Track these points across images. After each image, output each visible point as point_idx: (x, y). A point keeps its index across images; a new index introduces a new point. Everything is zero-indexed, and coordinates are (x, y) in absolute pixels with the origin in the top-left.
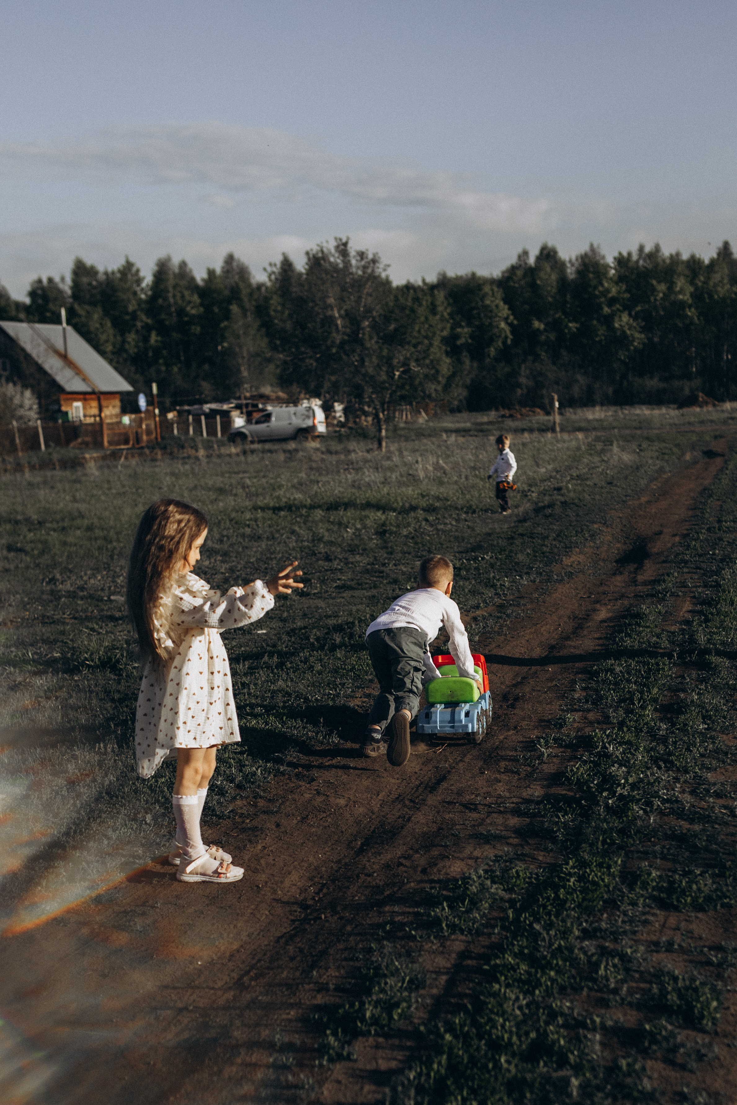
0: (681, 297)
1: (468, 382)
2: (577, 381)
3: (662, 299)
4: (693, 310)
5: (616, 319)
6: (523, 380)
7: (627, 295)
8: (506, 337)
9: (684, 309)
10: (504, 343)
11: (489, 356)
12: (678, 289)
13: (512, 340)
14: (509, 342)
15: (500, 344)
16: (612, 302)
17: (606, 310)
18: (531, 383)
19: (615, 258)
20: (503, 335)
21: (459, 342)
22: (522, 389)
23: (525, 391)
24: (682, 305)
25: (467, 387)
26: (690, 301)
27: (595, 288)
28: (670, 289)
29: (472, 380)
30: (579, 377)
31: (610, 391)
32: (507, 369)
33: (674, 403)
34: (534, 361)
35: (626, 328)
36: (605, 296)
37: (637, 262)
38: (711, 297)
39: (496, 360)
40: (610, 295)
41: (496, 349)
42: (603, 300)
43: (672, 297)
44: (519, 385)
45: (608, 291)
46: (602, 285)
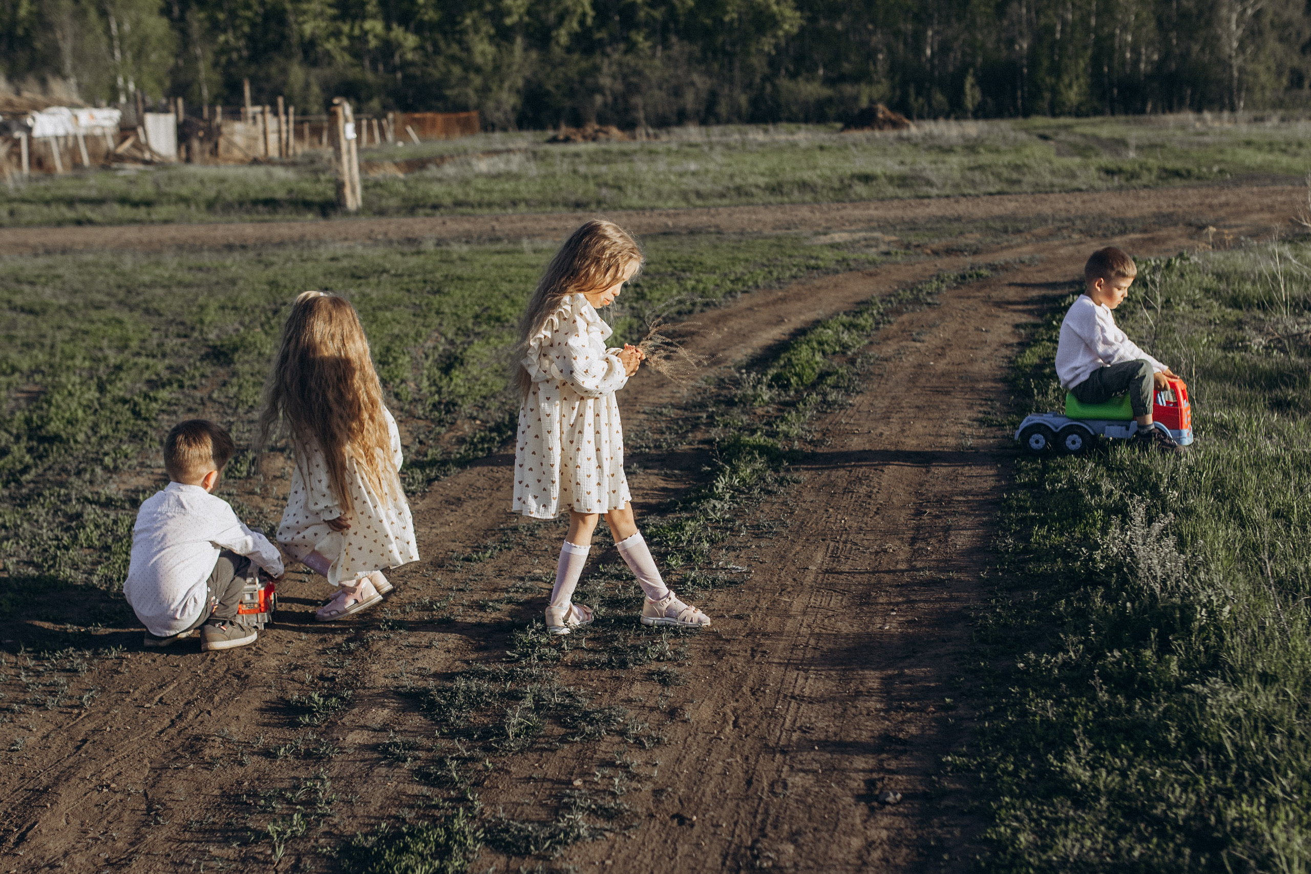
1: (520, 83)
2: (693, 84)
6: (605, 81)
8: (584, 14)
10: (582, 23)
11: (558, 43)
13: (594, 18)
14: (589, 21)
15: (575, 25)
18: (619, 86)
20: (580, 10)
21: (508, 21)
22: (604, 94)
23: (610, 99)
25: (518, 91)
29: (528, 81)
30: (695, 77)
31: (743, 100)
32: (584, 64)
33: (838, 119)
34: (626, 52)
39: (569, 50)
41: (569, 34)
44: (600, 90)
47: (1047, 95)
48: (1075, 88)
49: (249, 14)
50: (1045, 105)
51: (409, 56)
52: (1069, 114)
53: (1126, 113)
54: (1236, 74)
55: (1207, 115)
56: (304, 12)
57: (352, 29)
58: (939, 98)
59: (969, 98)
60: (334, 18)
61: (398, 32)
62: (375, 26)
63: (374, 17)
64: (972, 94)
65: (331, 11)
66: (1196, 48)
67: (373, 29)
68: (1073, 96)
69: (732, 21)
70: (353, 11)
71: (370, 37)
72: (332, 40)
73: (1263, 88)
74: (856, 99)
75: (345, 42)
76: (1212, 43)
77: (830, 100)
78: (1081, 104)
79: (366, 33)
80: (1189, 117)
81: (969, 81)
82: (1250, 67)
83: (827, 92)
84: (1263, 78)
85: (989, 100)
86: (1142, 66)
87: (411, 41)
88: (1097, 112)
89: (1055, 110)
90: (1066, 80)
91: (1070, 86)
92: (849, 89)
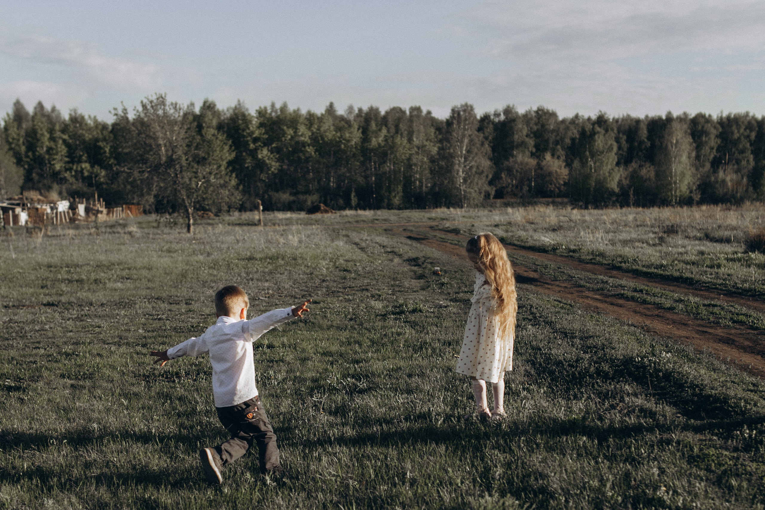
0: (303, 139)
3: (290, 140)
4: (311, 147)
5: (259, 151)
7: (266, 136)
9: (304, 147)
12: (300, 133)
16: (255, 140)
17: (252, 146)
19: (257, 111)
24: (304, 144)
26: (309, 142)
27: (244, 130)
28: (295, 132)
35: (266, 159)
36: (251, 136)
37: (270, 114)
38: (323, 139)
40: (254, 136)
42: (249, 138)
43: (297, 139)
45: (253, 133)
46: (249, 128)
47: (386, 201)
48: (397, 198)
49: (28, 160)
50: (385, 204)
51: (102, 180)
52: (396, 209)
53: (418, 209)
54: (463, 193)
55: (452, 209)
56: (54, 159)
57: (77, 167)
58: (341, 202)
59: (353, 201)
60: (68, 162)
61: (97, 169)
62: (86, 166)
63: (86, 162)
64: (354, 200)
65: (67, 159)
66: (446, 182)
67: (86, 168)
68: (396, 201)
69: (248, 167)
70: (76, 159)
71: (85, 171)
72: (68, 172)
73: (474, 199)
74: (306, 201)
75: (73, 173)
76: (452, 180)
77: (294, 202)
78: (400, 204)
79: (82, 169)
80: (445, 210)
81: (353, 194)
82: (468, 190)
83: (292, 198)
84: (474, 195)
85: (362, 202)
86: (424, 188)
87: (103, 173)
88: (406, 208)
89: (390, 207)
90: (393, 194)
91: (395, 196)
92: (301, 197)
